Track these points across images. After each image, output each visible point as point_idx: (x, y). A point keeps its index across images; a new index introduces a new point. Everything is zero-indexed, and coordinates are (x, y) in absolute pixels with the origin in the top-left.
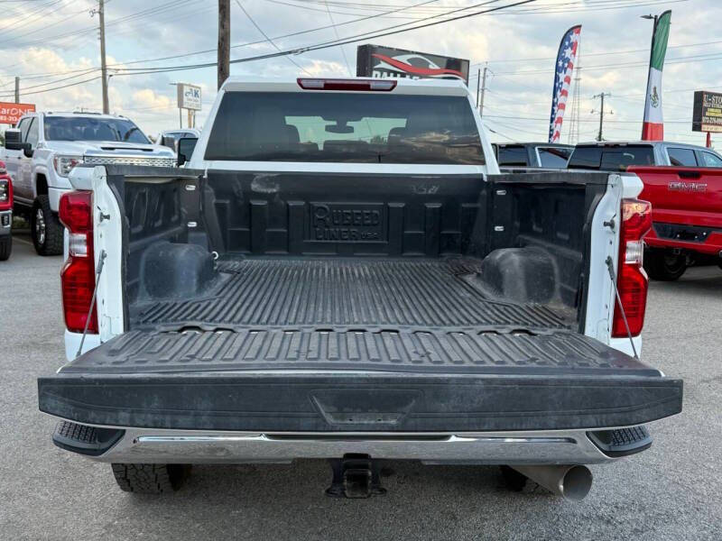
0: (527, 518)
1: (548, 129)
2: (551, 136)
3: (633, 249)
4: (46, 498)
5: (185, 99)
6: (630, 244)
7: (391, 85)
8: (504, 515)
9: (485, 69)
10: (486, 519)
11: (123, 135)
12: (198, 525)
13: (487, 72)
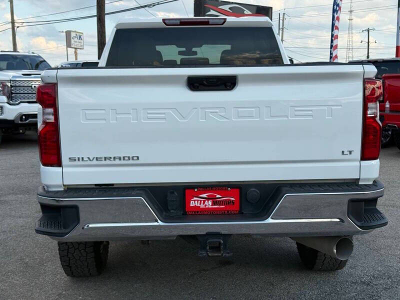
0: (317, 284)
1: (329, 53)
2: (331, 58)
3: (372, 108)
4: (18, 282)
5: (72, 41)
6: (370, 105)
7: (223, 21)
8: (303, 282)
9: (284, 14)
10: (292, 285)
11: (34, 66)
12: (115, 292)
13: (285, 16)
